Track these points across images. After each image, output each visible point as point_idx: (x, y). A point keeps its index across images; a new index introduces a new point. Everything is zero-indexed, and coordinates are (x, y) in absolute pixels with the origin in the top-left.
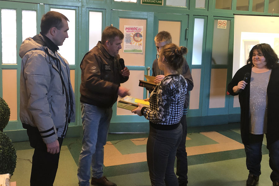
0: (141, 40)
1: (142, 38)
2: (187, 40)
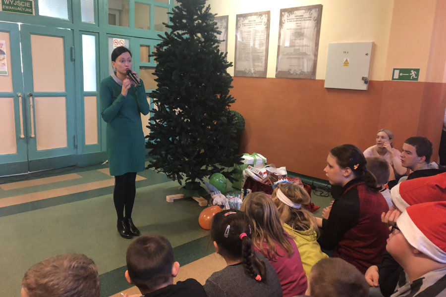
0: (4, 59)
1: (5, 56)
2: (74, 61)
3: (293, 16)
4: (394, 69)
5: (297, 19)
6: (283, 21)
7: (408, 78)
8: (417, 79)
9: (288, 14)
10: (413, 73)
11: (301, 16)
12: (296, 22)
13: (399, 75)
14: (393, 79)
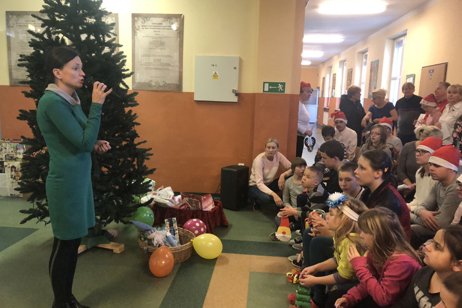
3: (149, 23)
4: (264, 83)
5: (154, 26)
6: (137, 27)
7: (277, 90)
8: (284, 92)
9: (143, 20)
10: (280, 86)
11: (160, 24)
12: (153, 30)
13: (269, 88)
14: (264, 91)
